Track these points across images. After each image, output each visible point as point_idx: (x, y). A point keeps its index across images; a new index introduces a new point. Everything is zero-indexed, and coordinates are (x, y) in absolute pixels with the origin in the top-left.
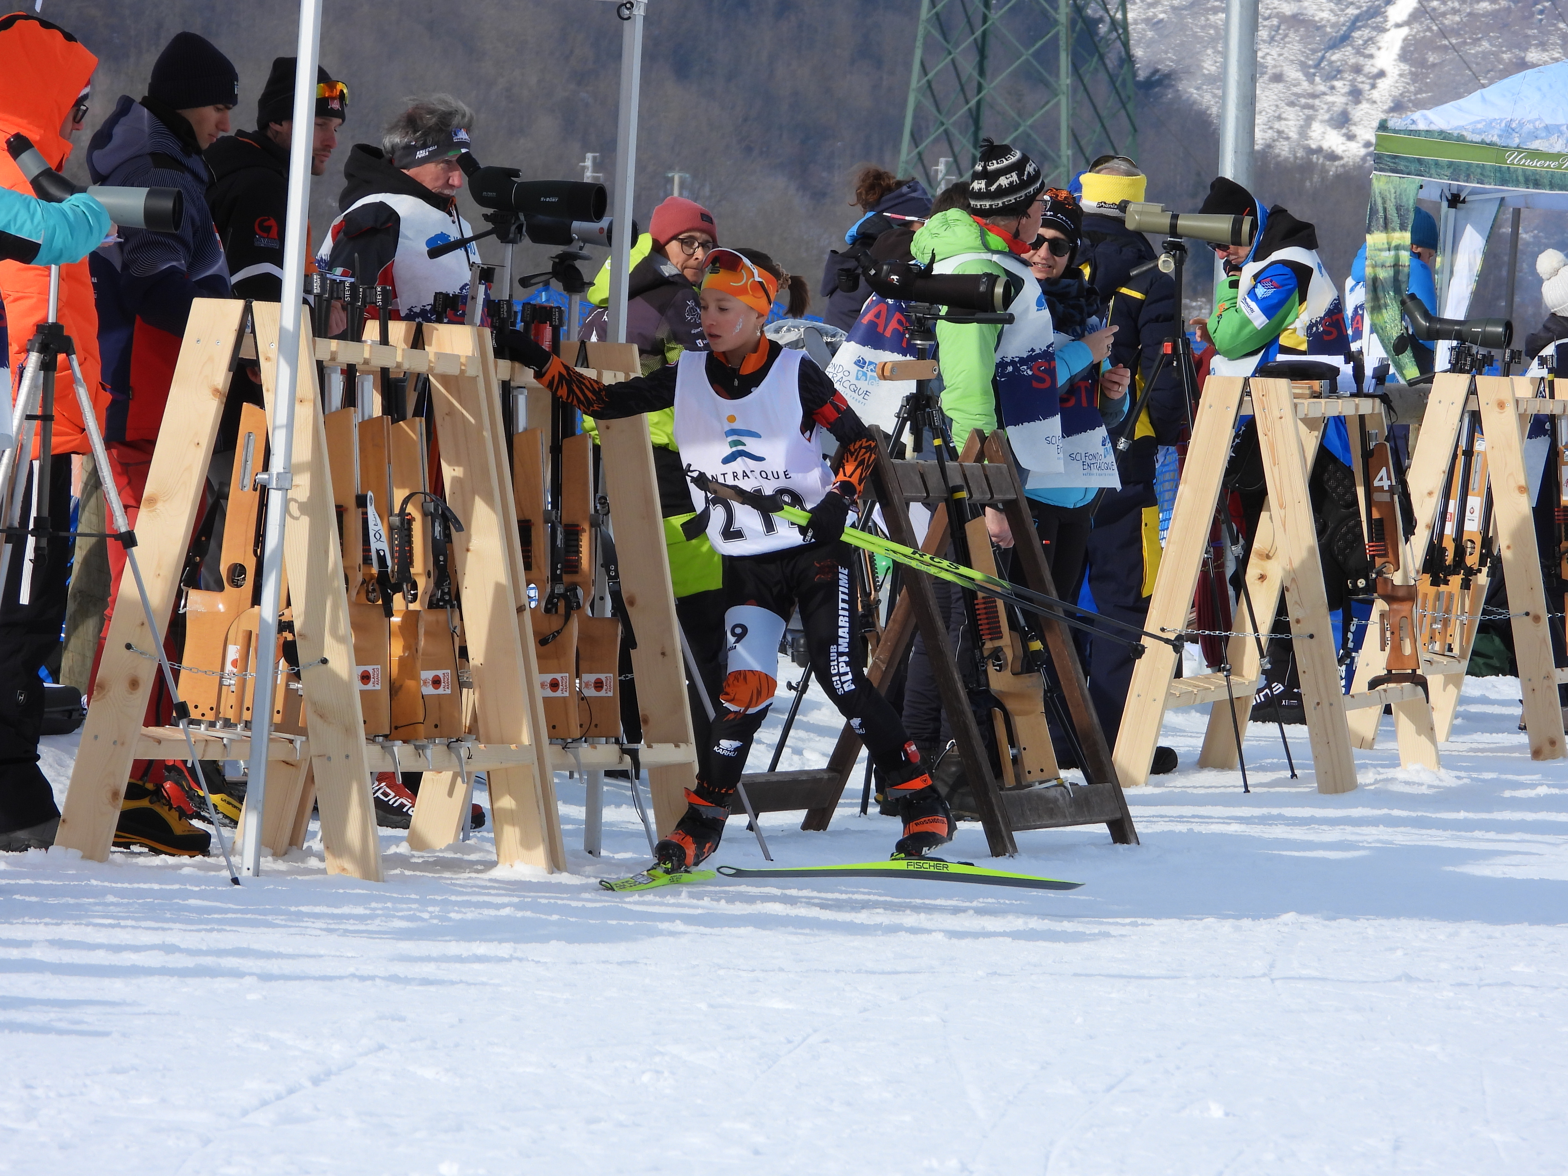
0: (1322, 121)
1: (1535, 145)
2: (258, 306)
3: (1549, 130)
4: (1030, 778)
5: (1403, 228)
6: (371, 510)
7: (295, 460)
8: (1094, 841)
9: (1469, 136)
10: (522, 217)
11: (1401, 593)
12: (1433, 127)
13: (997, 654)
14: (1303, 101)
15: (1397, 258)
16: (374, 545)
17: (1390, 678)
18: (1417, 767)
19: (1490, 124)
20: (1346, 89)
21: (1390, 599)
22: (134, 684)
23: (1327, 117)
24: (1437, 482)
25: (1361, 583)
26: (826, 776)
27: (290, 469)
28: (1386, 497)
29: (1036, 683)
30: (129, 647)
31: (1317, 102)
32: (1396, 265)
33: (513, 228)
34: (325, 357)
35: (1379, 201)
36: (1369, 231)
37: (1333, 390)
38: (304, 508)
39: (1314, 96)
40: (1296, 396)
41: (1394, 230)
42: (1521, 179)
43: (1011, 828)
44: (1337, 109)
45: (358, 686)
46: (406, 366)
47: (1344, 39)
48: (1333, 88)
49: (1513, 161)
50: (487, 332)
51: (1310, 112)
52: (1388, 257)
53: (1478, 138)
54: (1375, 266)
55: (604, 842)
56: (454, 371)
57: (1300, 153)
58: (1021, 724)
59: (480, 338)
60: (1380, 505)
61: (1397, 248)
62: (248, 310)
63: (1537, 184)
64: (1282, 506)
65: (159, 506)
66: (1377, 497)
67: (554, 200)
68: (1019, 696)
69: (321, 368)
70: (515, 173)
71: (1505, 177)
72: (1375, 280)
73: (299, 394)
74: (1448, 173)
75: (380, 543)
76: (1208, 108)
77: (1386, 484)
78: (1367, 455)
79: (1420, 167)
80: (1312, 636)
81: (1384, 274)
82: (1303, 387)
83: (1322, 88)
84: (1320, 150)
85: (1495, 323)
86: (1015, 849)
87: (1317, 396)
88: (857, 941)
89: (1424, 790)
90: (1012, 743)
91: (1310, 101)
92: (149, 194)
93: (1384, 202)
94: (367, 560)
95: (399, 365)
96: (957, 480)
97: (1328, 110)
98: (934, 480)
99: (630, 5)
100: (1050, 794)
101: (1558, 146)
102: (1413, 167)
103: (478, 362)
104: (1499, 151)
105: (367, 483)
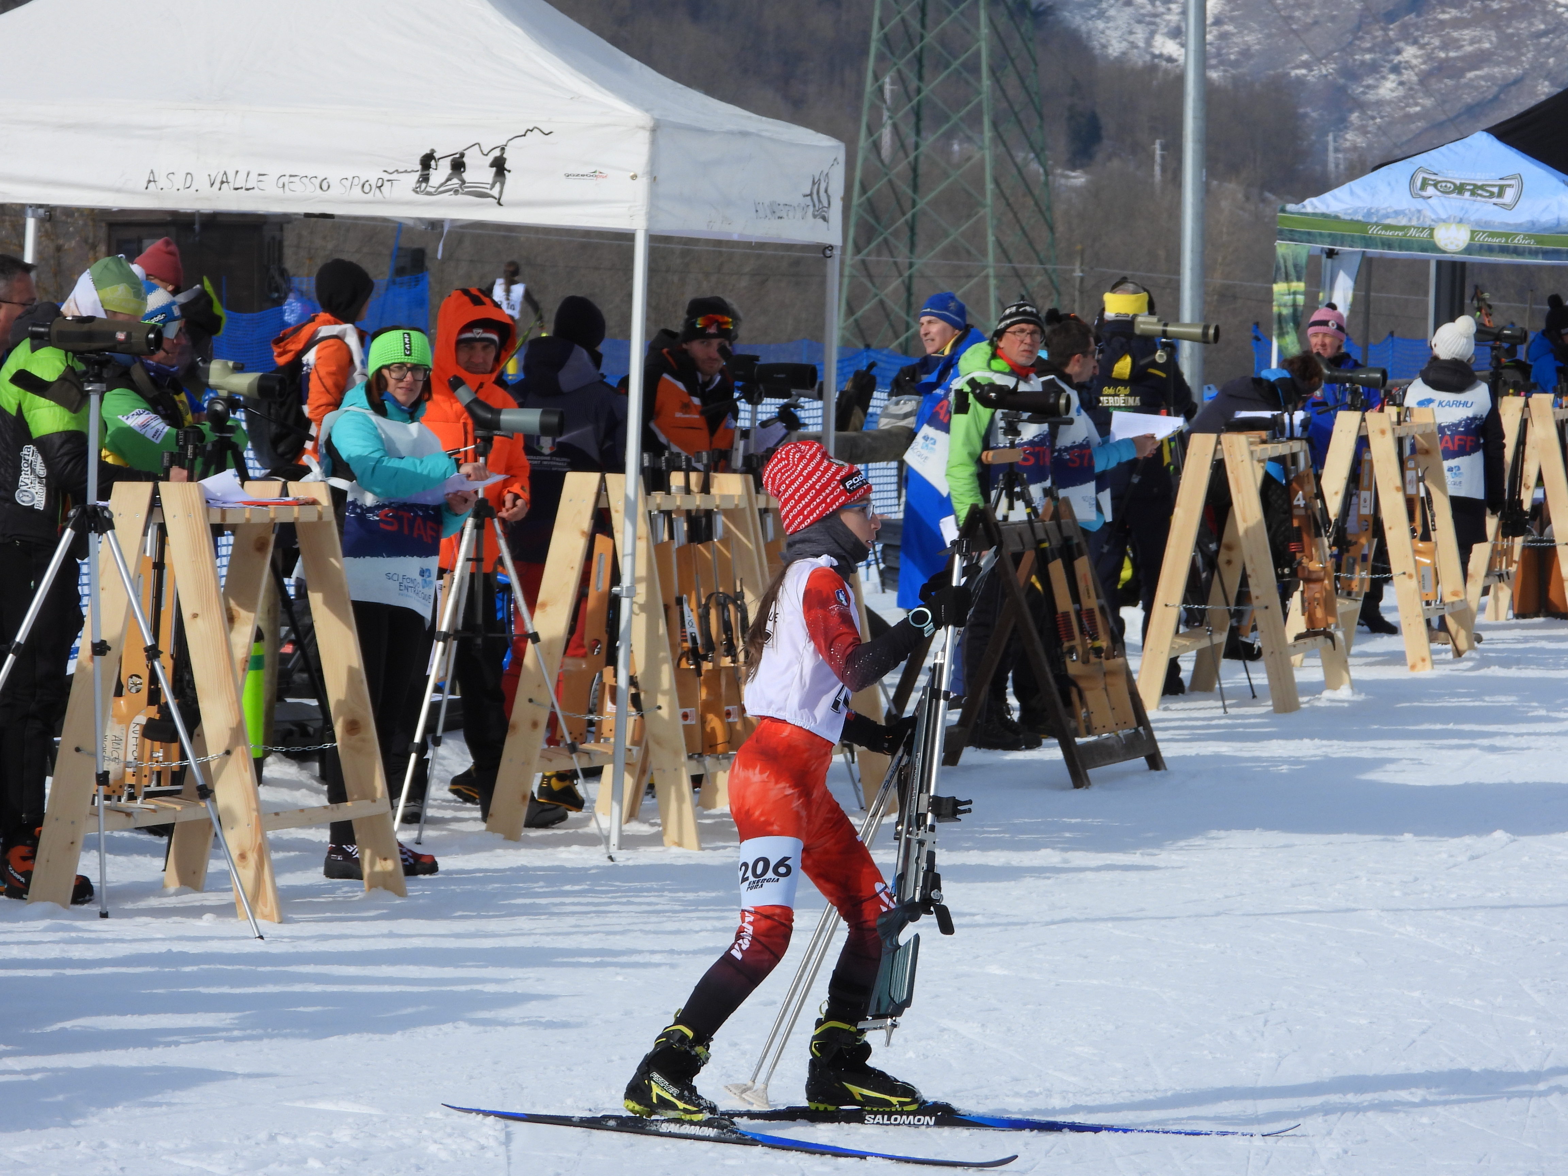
0: (1163, 34)
1: (1388, 222)
2: (609, 477)
3: (1397, 213)
5: (1299, 279)
6: (686, 606)
7: (636, 576)
9: (1342, 216)
10: (761, 387)
12: (1318, 211)
13: (1071, 651)
14: (1148, 19)
15: (1294, 300)
16: (689, 629)
19: (1356, 212)
20: (1179, 10)
22: (535, 725)
23: (1166, 30)
24: (1342, 485)
25: (1287, 571)
26: (957, 730)
27: (635, 581)
30: (531, 701)
31: (1158, 20)
32: (1295, 305)
33: (756, 395)
34: (652, 506)
35: (1282, 261)
36: (1275, 282)
37: (1275, 437)
38: (642, 608)
39: (1156, 15)
40: (1251, 443)
41: (1292, 281)
42: (1380, 244)
43: (1085, 767)
44: (1173, 24)
45: (681, 722)
46: (701, 507)
48: (1169, 9)
49: (1373, 231)
51: (1153, 27)
52: (1288, 299)
53: (1348, 218)
54: (1279, 306)
56: (731, 506)
57: (1148, 58)
58: (1088, 695)
59: (746, 482)
61: (1295, 293)
62: (603, 480)
63: (1390, 247)
65: (549, 609)
67: (783, 376)
68: (1088, 677)
69: (652, 516)
70: (756, 358)
71: (1368, 241)
72: (1280, 315)
73: (639, 533)
74: (1329, 240)
75: (693, 627)
76: (1079, 26)
79: (1309, 237)
80: (1267, 608)
81: (1285, 311)
82: (1255, 436)
83: (1161, 9)
84: (1161, 56)
85: (1375, 370)
86: (1089, 782)
87: (1264, 442)
90: (1084, 706)
91: (1153, 19)
92: (543, 413)
93: (1285, 262)
94: (684, 638)
95: (697, 506)
96: (1041, 535)
97: (1166, 26)
98: (1027, 537)
99: (831, 248)
100: (1110, 742)
101: (1403, 222)
102: (1304, 237)
103: (746, 498)
104: (1363, 225)
105: (683, 588)
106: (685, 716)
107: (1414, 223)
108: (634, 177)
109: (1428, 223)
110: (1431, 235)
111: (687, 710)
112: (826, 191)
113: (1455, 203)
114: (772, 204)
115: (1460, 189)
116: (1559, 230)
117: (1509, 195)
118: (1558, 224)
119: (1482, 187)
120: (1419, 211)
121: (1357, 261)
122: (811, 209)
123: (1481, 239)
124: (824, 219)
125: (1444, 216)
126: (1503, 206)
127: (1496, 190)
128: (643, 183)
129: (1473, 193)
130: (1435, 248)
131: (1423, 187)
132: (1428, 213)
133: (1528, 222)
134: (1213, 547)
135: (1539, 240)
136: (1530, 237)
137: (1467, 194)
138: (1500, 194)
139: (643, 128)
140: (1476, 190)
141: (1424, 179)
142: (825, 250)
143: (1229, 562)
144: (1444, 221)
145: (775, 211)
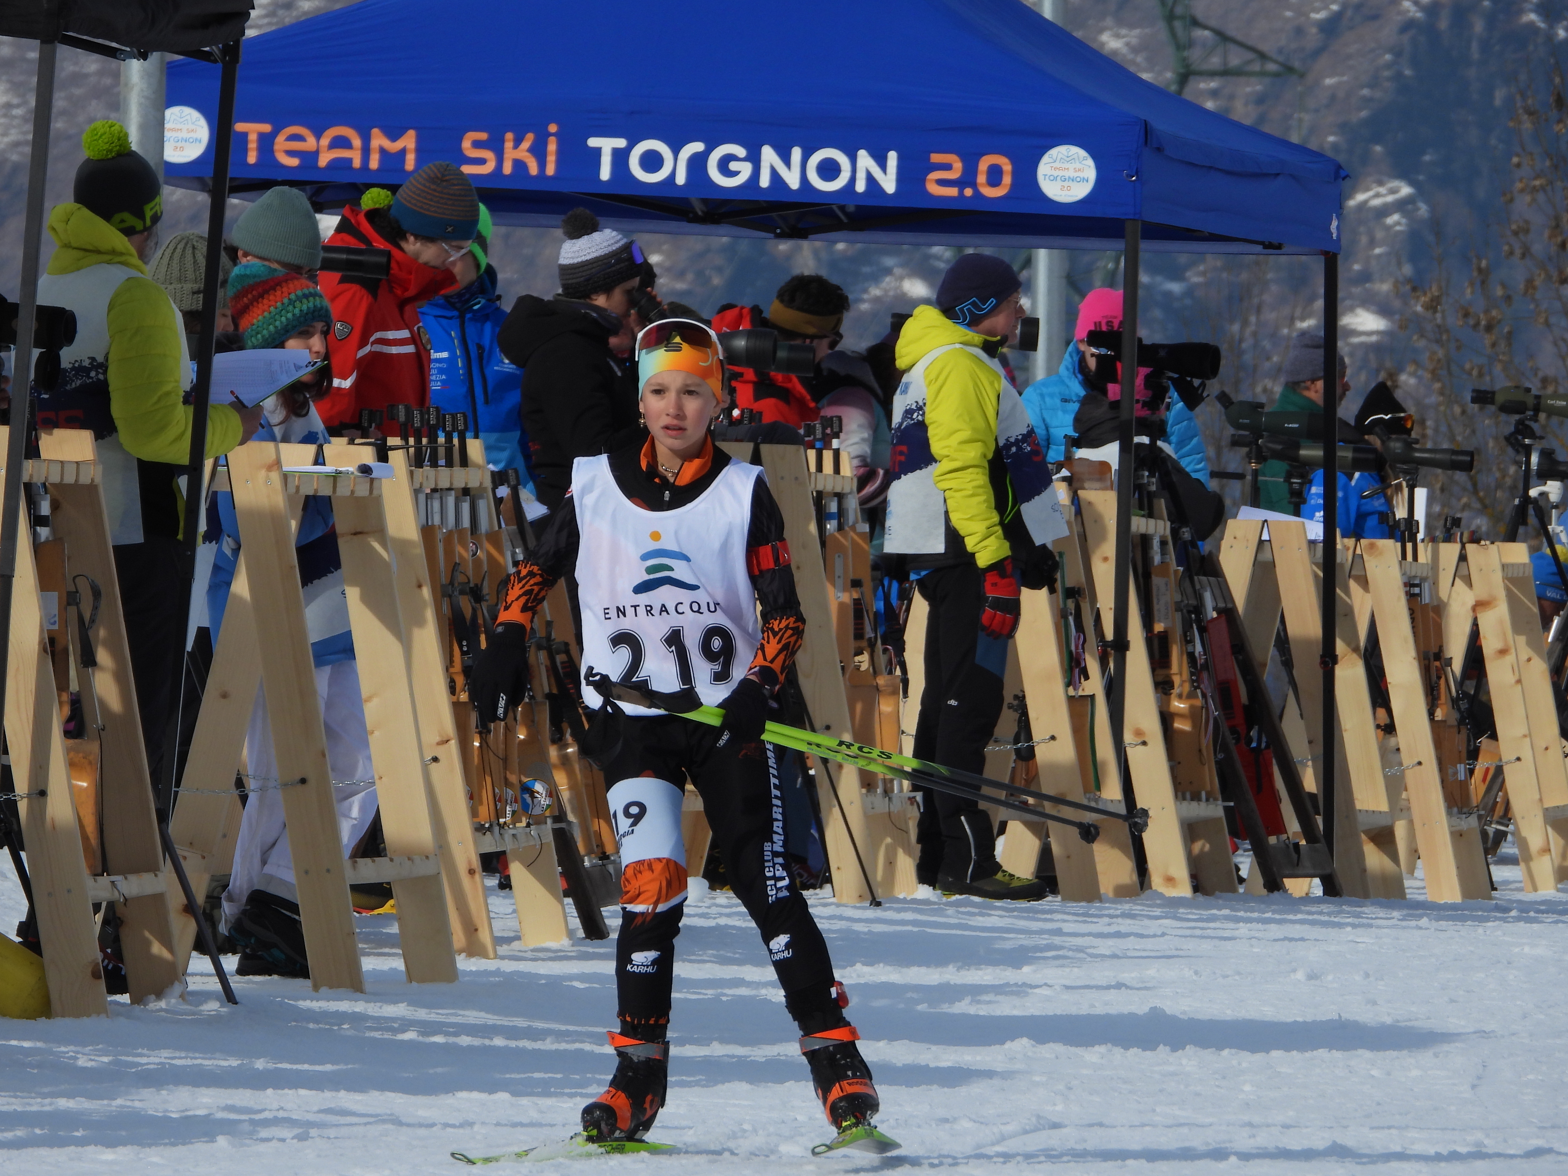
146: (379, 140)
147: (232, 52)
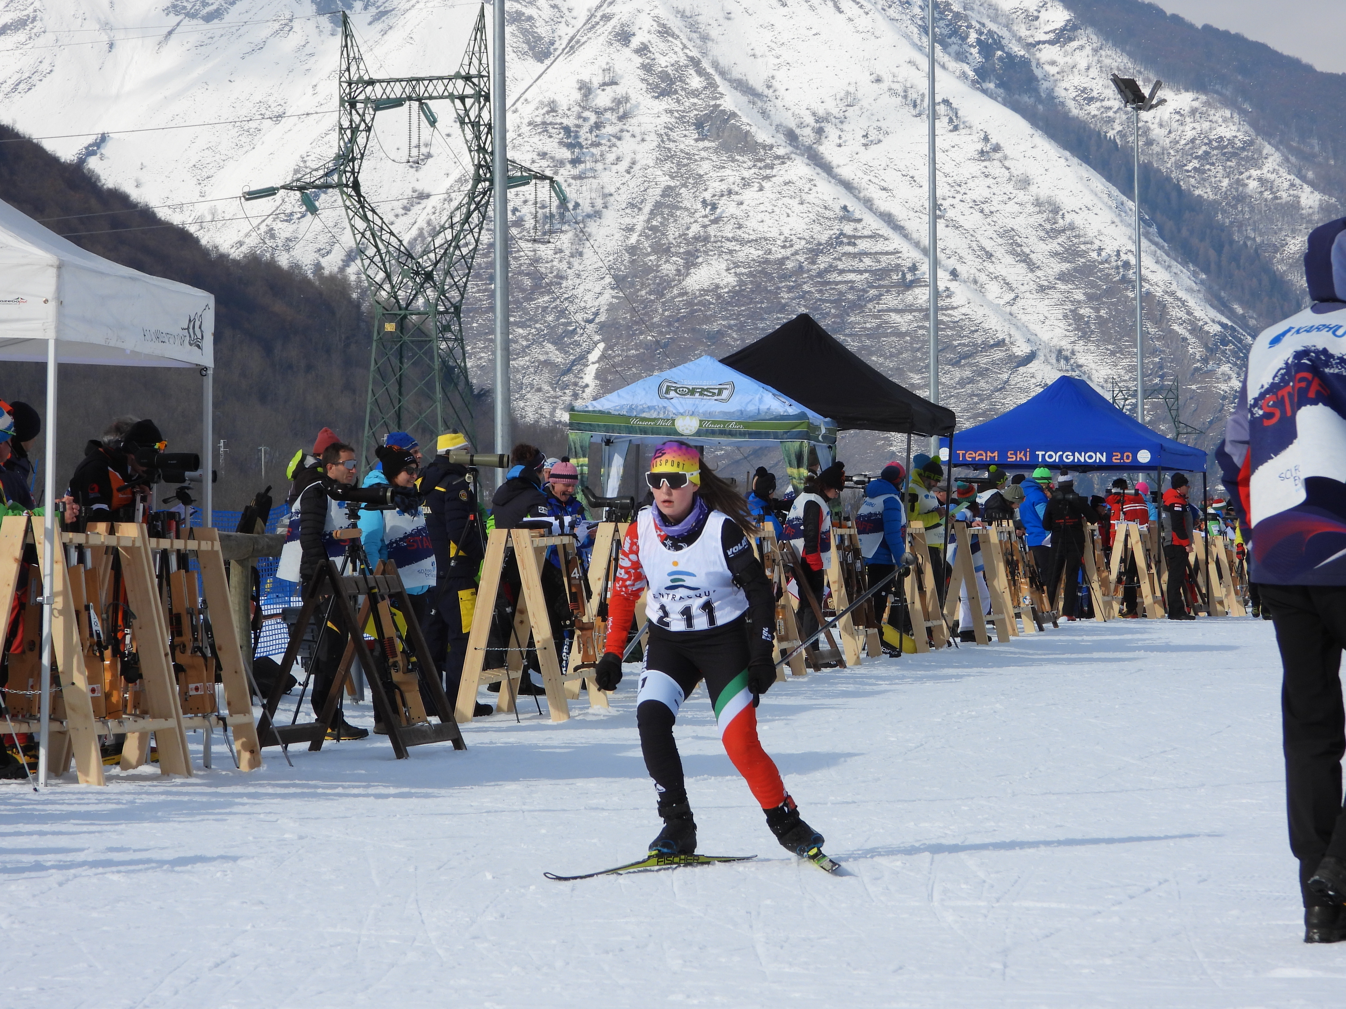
1: (644, 415)
2: (34, 519)
3: (650, 408)
4: (413, 721)
5: (584, 456)
6: (92, 612)
7: (55, 590)
8: (445, 750)
9: (613, 412)
10: (160, 471)
11: (586, 626)
12: (596, 409)
13: (395, 665)
16: (94, 628)
17: (583, 666)
18: (598, 706)
19: (622, 407)
20: (571, 394)
21: (582, 629)
24: (602, 573)
25: (568, 622)
27: (53, 595)
28: (578, 582)
29: (414, 678)
31: (558, 400)
34: (67, 541)
35: (573, 444)
37: (550, 533)
38: (60, 612)
39: (556, 397)
40: (532, 537)
41: (580, 457)
42: (638, 430)
43: (406, 745)
45: (90, 695)
46: (106, 543)
47: (568, 371)
48: (565, 393)
49: (633, 422)
50: (145, 526)
51: (555, 405)
53: (617, 413)
55: (213, 761)
56: (130, 544)
57: (551, 424)
58: (408, 696)
60: (575, 585)
61: (582, 465)
62: (29, 520)
63: (645, 433)
64: (528, 588)
66: (573, 582)
67: (174, 462)
68: (407, 683)
69: (66, 547)
71: (631, 430)
73: (55, 559)
74: (604, 430)
75: (97, 627)
77: (577, 576)
78: (568, 562)
79: (591, 428)
80: (546, 649)
82: (536, 532)
83: (560, 393)
85: (626, 498)
86: (408, 755)
87: (543, 536)
88: (329, 803)
89: (602, 717)
90: (404, 704)
91: (555, 400)
93: (575, 445)
94: (91, 635)
95: (103, 543)
96: (372, 584)
98: (362, 585)
99: (206, 369)
100: (424, 728)
101: (654, 415)
102: (587, 428)
103: (141, 539)
104: (627, 418)
105: (89, 600)
106: (93, 691)
107: (661, 416)
108: (46, 301)
109: (671, 415)
110: (673, 424)
111: (95, 686)
112: (200, 327)
113: (688, 402)
114: (157, 332)
115: (692, 392)
116: (759, 417)
117: (725, 394)
118: (759, 413)
119: (707, 390)
120: (665, 408)
121: (625, 446)
122: (188, 338)
123: (707, 425)
124: (199, 347)
125: (682, 411)
126: (722, 401)
127: (716, 391)
128: (52, 305)
129: (701, 394)
130: (676, 433)
131: (667, 392)
132: (671, 409)
133: (738, 411)
134: (509, 610)
135: (746, 425)
136: (740, 423)
137: (697, 395)
138: (720, 393)
139: (52, 266)
140: (703, 392)
141: (668, 386)
142: (202, 370)
143: (522, 622)
144: (682, 415)
145: (159, 337)
146: (989, 454)
147: (952, 435)
